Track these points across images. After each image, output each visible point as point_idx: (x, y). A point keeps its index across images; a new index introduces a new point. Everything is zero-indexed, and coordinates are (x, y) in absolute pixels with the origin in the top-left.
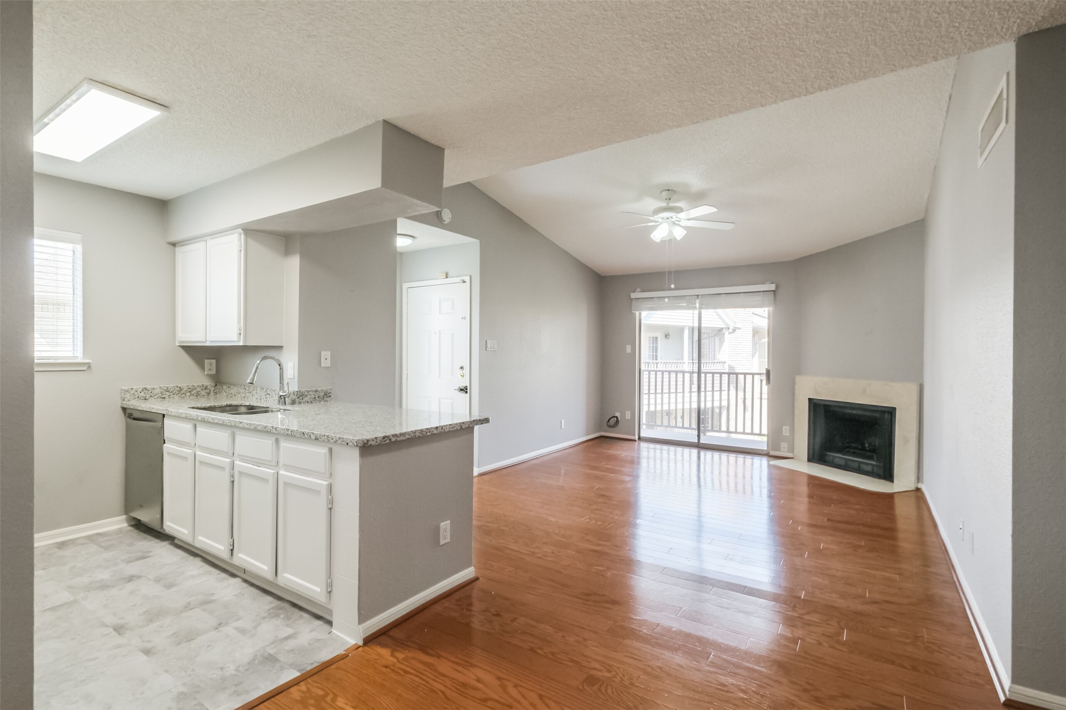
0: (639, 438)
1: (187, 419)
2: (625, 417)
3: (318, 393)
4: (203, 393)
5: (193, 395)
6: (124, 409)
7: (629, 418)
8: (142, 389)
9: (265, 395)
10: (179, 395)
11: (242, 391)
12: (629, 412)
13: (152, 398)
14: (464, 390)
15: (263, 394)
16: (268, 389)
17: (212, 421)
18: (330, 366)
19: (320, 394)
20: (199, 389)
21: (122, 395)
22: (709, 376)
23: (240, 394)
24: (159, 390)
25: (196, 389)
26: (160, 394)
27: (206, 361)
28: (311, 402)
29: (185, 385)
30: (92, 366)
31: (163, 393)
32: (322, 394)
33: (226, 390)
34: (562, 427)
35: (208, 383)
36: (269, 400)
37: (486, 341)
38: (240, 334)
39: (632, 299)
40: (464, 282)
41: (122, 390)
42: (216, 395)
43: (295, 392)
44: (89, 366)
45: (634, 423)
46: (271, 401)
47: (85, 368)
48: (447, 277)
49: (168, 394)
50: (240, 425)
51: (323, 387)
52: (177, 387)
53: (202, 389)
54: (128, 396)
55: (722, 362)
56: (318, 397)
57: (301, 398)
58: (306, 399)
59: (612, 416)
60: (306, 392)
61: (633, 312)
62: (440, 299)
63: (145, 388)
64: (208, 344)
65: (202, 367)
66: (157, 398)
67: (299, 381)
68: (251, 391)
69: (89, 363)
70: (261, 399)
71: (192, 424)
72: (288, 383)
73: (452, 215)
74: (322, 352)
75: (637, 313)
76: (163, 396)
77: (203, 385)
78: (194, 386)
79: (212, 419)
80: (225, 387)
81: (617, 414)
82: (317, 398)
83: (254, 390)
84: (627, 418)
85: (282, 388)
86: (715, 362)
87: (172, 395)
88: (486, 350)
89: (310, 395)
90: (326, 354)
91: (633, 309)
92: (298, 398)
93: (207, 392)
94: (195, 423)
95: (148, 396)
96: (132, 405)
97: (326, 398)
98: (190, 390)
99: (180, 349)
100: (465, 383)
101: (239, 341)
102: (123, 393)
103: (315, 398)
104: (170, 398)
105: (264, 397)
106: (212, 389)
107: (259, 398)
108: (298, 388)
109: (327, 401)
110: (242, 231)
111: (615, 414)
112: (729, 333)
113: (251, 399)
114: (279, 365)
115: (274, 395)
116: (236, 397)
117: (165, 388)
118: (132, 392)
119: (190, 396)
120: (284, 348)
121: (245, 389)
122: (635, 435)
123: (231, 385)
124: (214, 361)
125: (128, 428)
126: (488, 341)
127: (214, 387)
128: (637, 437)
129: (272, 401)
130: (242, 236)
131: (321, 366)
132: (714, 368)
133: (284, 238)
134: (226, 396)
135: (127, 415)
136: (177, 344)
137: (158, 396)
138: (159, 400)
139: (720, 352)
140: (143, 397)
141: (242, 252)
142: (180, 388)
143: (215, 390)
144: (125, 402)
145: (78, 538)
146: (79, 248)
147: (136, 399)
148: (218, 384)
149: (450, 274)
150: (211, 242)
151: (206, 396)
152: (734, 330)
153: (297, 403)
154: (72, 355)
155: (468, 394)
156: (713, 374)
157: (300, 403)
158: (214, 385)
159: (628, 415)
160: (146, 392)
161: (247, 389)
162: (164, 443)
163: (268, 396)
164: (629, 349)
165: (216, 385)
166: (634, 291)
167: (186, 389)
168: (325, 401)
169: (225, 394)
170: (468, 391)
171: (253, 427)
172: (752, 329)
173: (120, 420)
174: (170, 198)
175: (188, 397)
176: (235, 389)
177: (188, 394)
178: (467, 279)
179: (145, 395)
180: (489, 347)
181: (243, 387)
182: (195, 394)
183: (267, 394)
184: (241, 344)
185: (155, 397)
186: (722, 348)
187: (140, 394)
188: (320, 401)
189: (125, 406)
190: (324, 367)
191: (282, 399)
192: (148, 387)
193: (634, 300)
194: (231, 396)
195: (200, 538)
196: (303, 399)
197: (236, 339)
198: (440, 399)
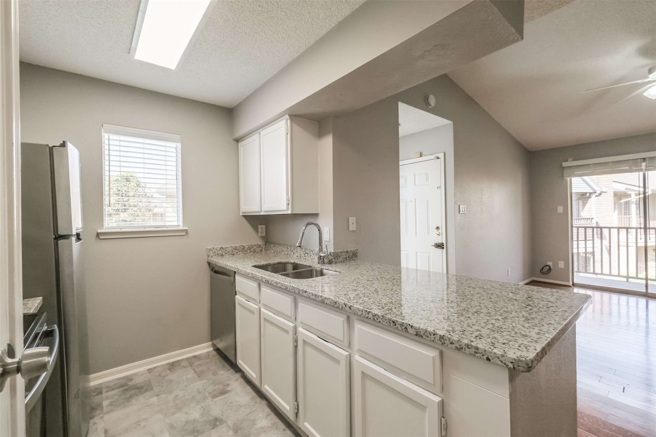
0: (573, 284)
1: (253, 278)
2: (558, 266)
3: (348, 253)
4: (258, 250)
5: (252, 252)
6: (209, 264)
7: (563, 267)
8: (219, 248)
9: (304, 254)
10: (243, 252)
11: (285, 249)
12: (563, 262)
13: (226, 255)
14: (440, 246)
15: (302, 253)
16: (307, 249)
17: (275, 284)
18: (355, 229)
19: (350, 254)
20: (255, 247)
21: (208, 253)
22: (582, 231)
23: (284, 252)
24: (230, 249)
25: (253, 247)
26: (231, 252)
27: (259, 226)
28: (344, 262)
29: (247, 244)
30: (189, 231)
31: (233, 251)
32: (351, 254)
33: (273, 248)
34: (509, 275)
35: (260, 242)
36: (308, 258)
37: (459, 205)
38: (289, 204)
39: (564, 167)
40: (438, 158)
41: (207, 249)
42: (266, 251)
43: (332, 254)
44: (186, 231)
45: (567, 272)
46: (309, 259)
47: (184, 234)
48: (421, 156)
49: (236, 251)
50: (305, 294)
51: (351, 248)
52: (242, 246)
53: (257, 247)
54: (211, 253)
55: (586, 219)
56: (349, 257)
57: (336, 258)
58: (340, 259)
59: (544, 265)
60: (340, 253)
61: (565, 178)
62: (415, 174)
63: (222, 247)
64: (262, 213)
65: (256, 230)
66: (229, 254)
67: (334, 243)
68: (292, 250)
69: (187, 230)
70: (300, 257)
71: (257, 283)
72: (326, 245)
73: (436, 101)
74: (350, 218)
75: (568, 179)
76: (233, 253)
77: (258, 244)
78: (252, 245)
79: (275, 283)
80: (272, 246)
81: (550, 263)
82: (347, 258)
83: (295, 249)
84: (560, 267)
85: (321, 250)
86: (579, 219)
87: (238, 252)
88: (459, 213)
89: (343, 255)
90: (352, 220)
91: (564, 176)
92: (335, 258)
93: (260, 250)
94: (260, 283)
95: (224, 253)
96: (214, 261)
97: (354, 257)
98: (250, 248)
99: (243, 218)
100: (441, 239)
101: (288, 210)
102: (208, 252)
103: (346, 257)
104: (237, 254)
105: (303, 255)
106: (264, 247)
107: (299, 255)
108: (334, 250)
109: (355, 260)
110: (288, 117)
111: (547, 263)
112: (596, 196)
113: (292, 256)
114: (319, 230)
115: (312, 254)
116: (281, 254)
117: (234, 247)
118: (214, 250)
119: (250, 253)
120: (320, 216)
121: (288, 248)
122: (569, 281)
123: (277, 244)
124: (264, 226)
125: (212, 279)
126: (460, 205)
127: (265, 245)
128: (571, 283)
129: (311, 259)
130: (289, 121)
131: (349, 230)
132: (579, 223)
133: (317, 123)
134: (273, 253)
135: (211, 268)
136: (241, 214)
137: (230, 253)
138: (230, 256)
139: (583, 211)
140: (221, 254)
141: (289, 135)
142: (243, 247)
143: (265, 248)
144: (209, 258)
145: (182, 360)
146: (179, 145)
147: (217, 256)
148: (267, 243)
149: (424, 153)
150: (263, 132)
151: (260, 253)
152: (600, 194)
153: (334, 263)
154: (177, 224)
155: (444, 250)
156: (585, 228)
157: (336, 263)
158: (264, 244)
159: (561, 265)
160: (223, 250)
161: (289, 248)
162: (236, 295)
163: (307, 255)
164: (560, 209)
165: (266, 244)
166: (567, 161)
167: (247, 247)
168: (353, 260)
169: (272, 251)
170: (445, 246)
171: (320, 299)
172: (613, 192)
173: (207, 271)
174: (235, 105)
175: (249, 254)
176: (280, 247)
177: (249, 251)
178: (441, 155)
179: (221, 253)
180: (461, 211)
181: (286, 246)
182: (253, 251)
183: (306, 253)
184: (289, 212)
185: (228, 254)
186: (585, 208)
187: (219, 252)
188: (350, 261)
189: (209, 262)
190: (351, 231)
191: (321, 260)
192: (223, 246)
193: (565, 168)
194: (276, 254)
195: (266, 387)
196: (338, 259)
197: (285, 208)
198: (416, 253)
